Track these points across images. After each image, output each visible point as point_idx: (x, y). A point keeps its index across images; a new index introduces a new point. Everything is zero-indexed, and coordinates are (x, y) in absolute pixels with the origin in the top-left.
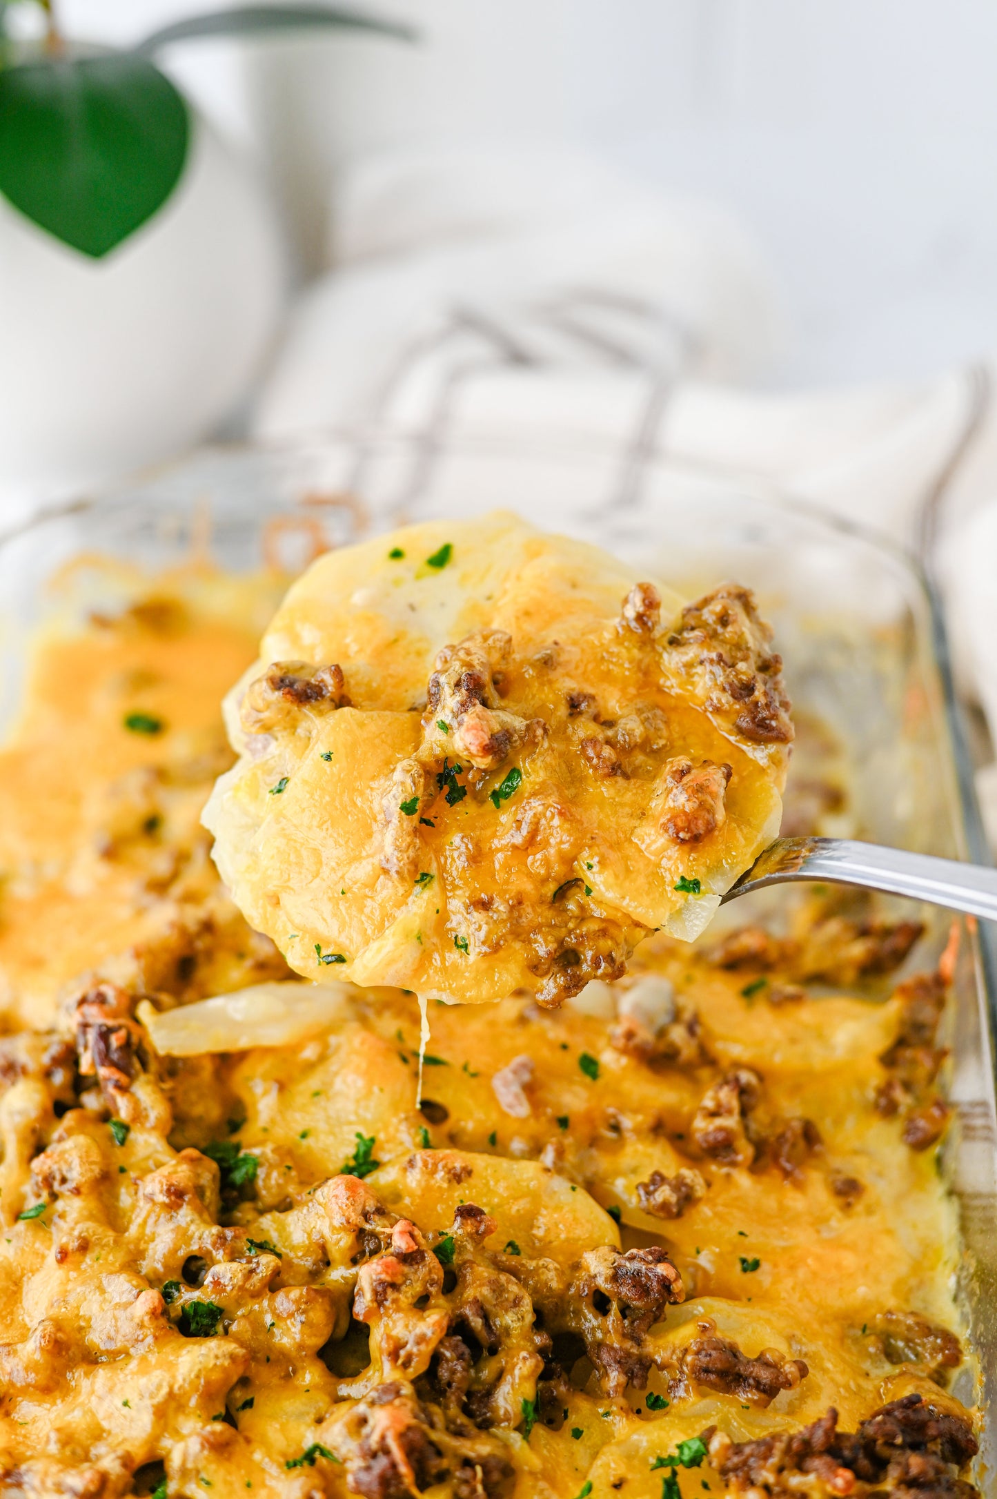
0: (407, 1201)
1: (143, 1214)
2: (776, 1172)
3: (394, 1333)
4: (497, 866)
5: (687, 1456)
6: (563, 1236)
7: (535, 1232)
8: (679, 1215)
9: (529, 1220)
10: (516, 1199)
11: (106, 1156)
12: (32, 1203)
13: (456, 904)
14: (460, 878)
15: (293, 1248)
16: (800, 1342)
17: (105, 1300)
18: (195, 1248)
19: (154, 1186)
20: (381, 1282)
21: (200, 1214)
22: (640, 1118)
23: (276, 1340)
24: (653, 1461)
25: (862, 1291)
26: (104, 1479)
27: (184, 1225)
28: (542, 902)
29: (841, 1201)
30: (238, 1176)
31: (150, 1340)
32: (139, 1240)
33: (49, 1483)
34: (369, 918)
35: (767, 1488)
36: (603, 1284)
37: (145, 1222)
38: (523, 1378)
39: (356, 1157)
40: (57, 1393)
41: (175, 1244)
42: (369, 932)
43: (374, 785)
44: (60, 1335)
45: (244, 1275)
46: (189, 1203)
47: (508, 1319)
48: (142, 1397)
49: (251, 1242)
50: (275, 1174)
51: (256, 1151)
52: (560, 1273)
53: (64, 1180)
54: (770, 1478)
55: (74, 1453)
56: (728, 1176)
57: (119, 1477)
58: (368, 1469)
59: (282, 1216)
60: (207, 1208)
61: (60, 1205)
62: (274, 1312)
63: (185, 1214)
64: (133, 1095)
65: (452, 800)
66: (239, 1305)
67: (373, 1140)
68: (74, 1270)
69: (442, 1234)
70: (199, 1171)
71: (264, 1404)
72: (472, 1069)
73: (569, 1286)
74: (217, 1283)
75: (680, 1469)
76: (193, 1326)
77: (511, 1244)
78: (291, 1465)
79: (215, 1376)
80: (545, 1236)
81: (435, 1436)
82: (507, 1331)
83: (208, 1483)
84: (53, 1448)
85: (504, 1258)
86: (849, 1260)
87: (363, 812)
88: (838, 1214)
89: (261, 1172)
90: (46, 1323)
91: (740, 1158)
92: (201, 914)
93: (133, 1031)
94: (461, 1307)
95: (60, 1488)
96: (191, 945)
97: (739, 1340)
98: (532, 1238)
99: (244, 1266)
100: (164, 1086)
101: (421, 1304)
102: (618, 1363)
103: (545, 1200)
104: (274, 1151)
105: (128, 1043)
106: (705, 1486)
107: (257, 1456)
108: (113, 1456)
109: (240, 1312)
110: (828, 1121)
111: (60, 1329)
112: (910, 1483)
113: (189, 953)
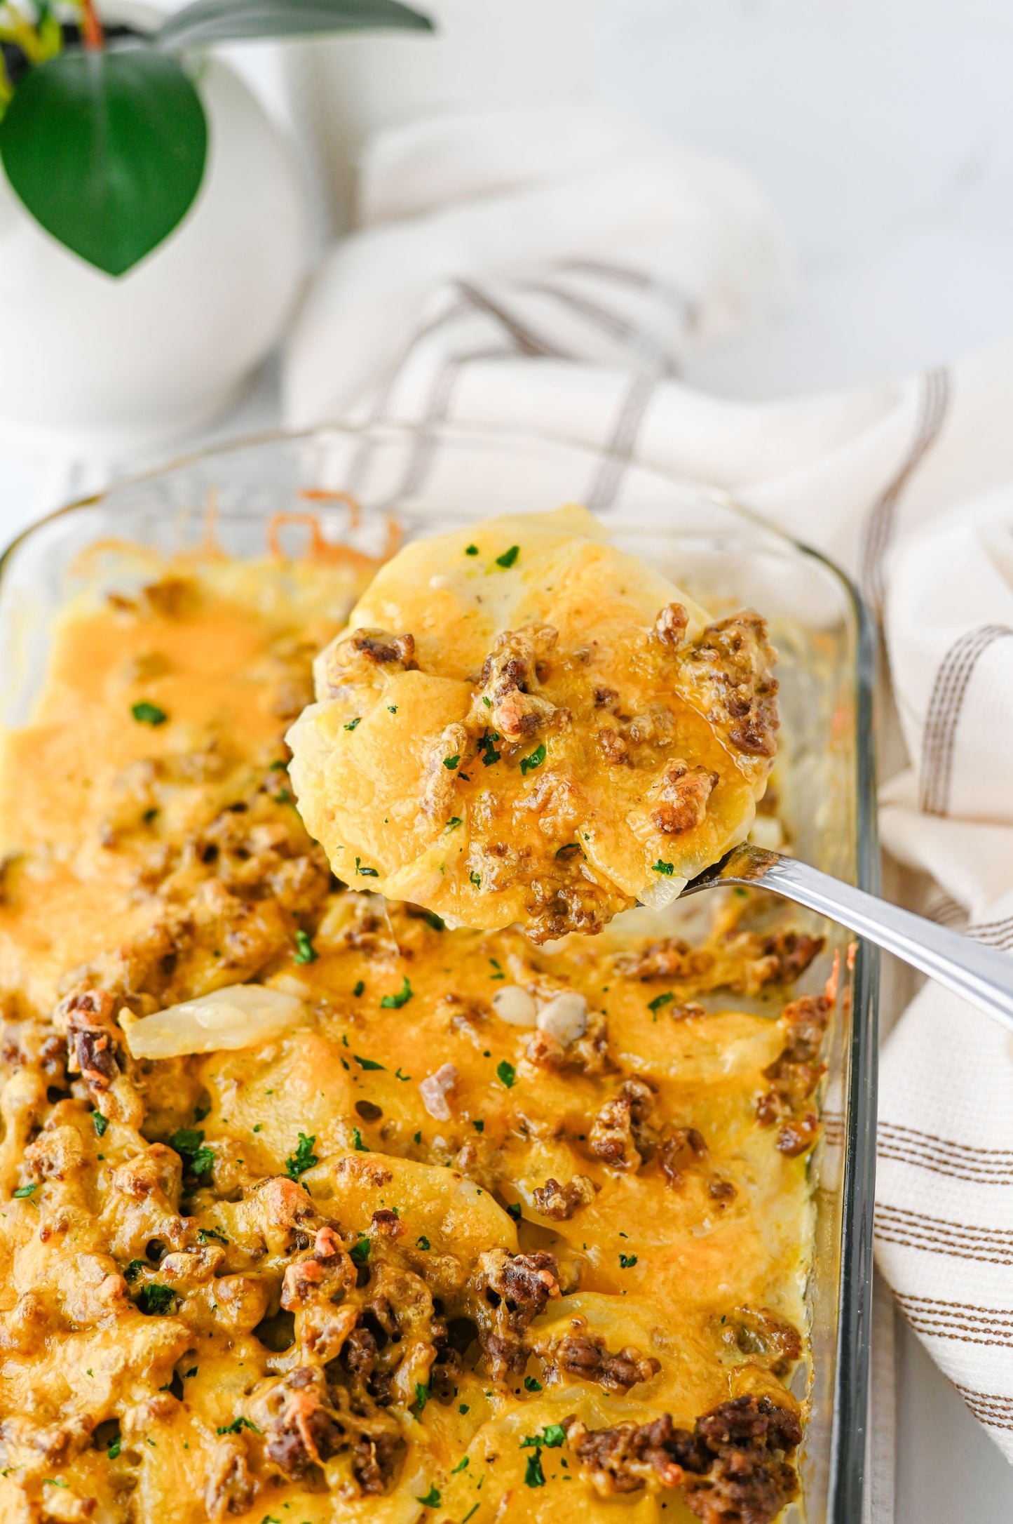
0: (336, 1199)
1: (115, 1202)
2: (661, 1176)
3: (312, 1324)
5: (549, 1439)
6: (467, 1234)
7: (443, 1228)
8: (569, 1217)
9: (439, 1219)
10: (428, 1201)
11: (87, 1144)
12: (25, 1182)
15: (238, 1236)
16: (661, 1335)
17: (78, 1278)
18: (155, 1233)
19: (124, 1177)
20: (304, 1282)
21: (162, 1204)
22: (545, 1125)
23: (218, 1319)
24: (522, 1439)
25: (722, 1287)
26: (67, 1438)
27: (147, 1214)
28: (546, 856)
29: (713, 1203)
30: (198, 1166)
31: (112, 1317)
32: (111, 1223)
33: (23, 1439)
35: (612, 1472)
36: (494, 1284)
37: (116, 1208)
38: (418, 1366)
39: (298, 1153)
40: (36, 1356)
41: (139, 1230)
44: (40, 1308)
45: (193, 1265)
46: (153, 1196)
47: (410, 1313)
48: (103, 1368)
49: (203, 1231)
50: (228, 1166)
51: (215, 1144)
52: (460, 1269)
53: (51, 1167)
54: (616, 1465)
55: (46, 1411)
56: (618, 1178)
57: (79, 1437)
58: (280, 1443)
59: (231, 1205)
60: (169, 1198)
61: (47, 1187)
62: (217, 1296)
63: (149, 1204)
64: (111, 1093)
66: (189, 1287)
67: (313, 1139)
68: (56, 1247)
69: (360, 1235)
70: (164, 1164)
71: (205, 1375)
72: (403, 1074)
73: (467, 1280)
74: (170, 1270)
75: (543, 1448)
76: (150, 1304)
77: (422, 1239)
78: (221, 1432)
79: (164, 1353)
80: (452, 1233)
81: (337, 1416)
82: (408, 1323)
83: (153, 1444)
84: (30, 1407)
85: (414, 1254)
86: (716, 1257)
88: (711, 1216)
89: (217, 1164)
90: (29, 1297)
91: (629, 1164)
92: (183, 915)
93: (114, 1036)
94: (370, 1302)
95: (32, 1444)
96: (173, 945)
97: (607, 1335)
98: (441, 1234)
99: (194, 1256)
100: (138, 1085)
101: (337, 1300)
102: (501, 1352)
103: (454, 1202)
104: (229, 1146)
105: (108, 1048)
106: (564, 1464)
107: (195, 1422)
108: (76, 1419)
109: (190, 1293)
110: (714, 1126)
111: (40, 1303)
112: (730, 1477)
113: (171, 951)
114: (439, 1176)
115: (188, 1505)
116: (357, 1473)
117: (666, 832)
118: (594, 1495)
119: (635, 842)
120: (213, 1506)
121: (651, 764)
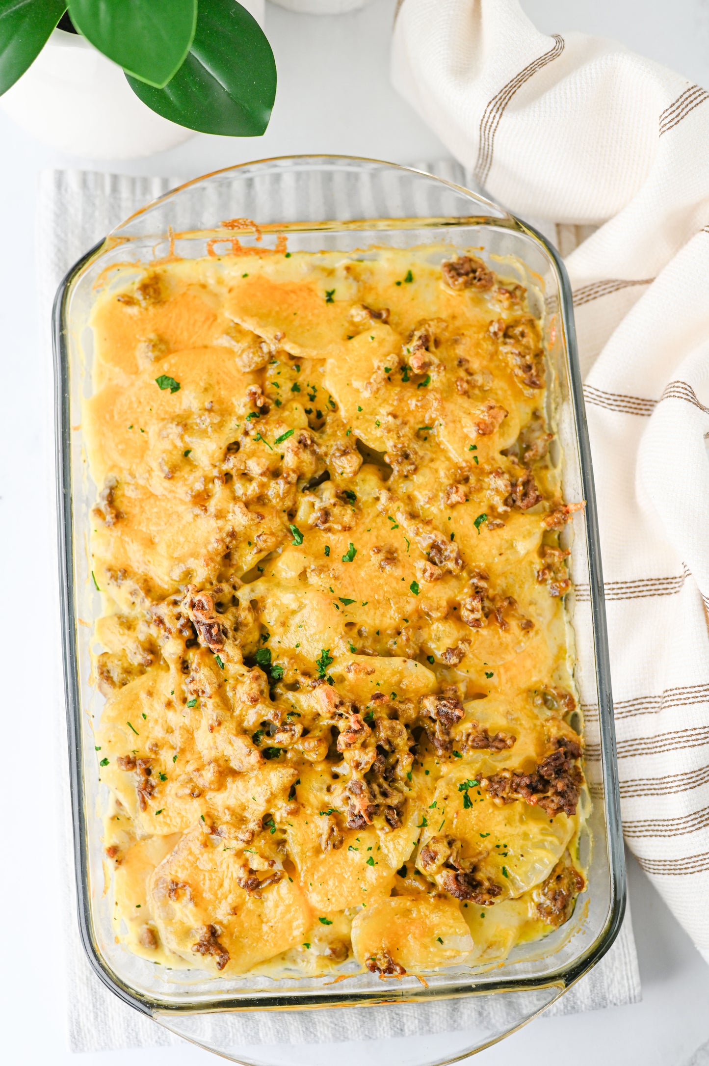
1: (241, 707)
2: (497, 625)
3: (355, 759)
5: (471, 784)
6: (414, 688)
7: (401, 685)
8: (460, 663)
9: (399, 683)
10: (393, 676)
11: (217, 675)
12: (190, 698)
15: (304, 710)
16: (511, 714)
17: (234, 749)
18: (265, 718)
19: (243, 693)
20: (349, 744)
21: (264, 702)
22: (438, 613)
23: (305, 756)
24: (458, 786)
25: (534, 679)
26: (253, 834)
27: (259, 710)
29: (524, 632)
30: (275, 674)
31: (257, 769)
32: (240, 715)
33: (231, 836)
35: (503, 797)
36: (433, 715)
37: (242, 709)
38: (406, 762)
39: (322, 657)
40: (223, 790)
41: (256, 718)
44: (220, 769)
45: (290, 738)
46: (259, 701)
47: (398, 740)
48: (260, 797)
49: (288, 714)
50: (290, 672)
51: (280, 662)
52: (414, 708)
53: (203, 692)
54: (505, 796)
55: (236, 818)
56: (478, 631)
57: (257, 829)
58: (353, 821)
59: (295, 693)
60: (266, 699)
61: (203, 701)
62: (304, 748)
64: (224, 651)
66: (289, 745)
67: (328, 651)
68: (217, 733)
69: (367, 707)
70: (260, 680)
71: (305, 783)
73: (420, 714)
74: (279, 740)
75: (469, 788)
77: (393, 694)
78: (321, 814)
80: (407, 690)
81: (376, 802)
82: (398, 745)
83: (291, 825)
84: (228, 818)
85: (391, 706)
86: (528, 663)
88: (524, 640)
89: (284, 672)
90: (212, 765)
91: (483, 625)
92: (229, 528)
93: (220, 623)
94: (379, 741)
95: (236, 838)
96: (228, 547)
97: (487, 726)
98: (401, 689)
99: (290, 734)
100: (237, 643)
101: (364, 745)
102: (442, 746)
103: (406, 673)
104: (289, 663)
105: (219, 630)
106: (479, 793)
107: (309, 812)
108: (254, 823)
109: (290, 747)
110: (517, 586)
111: (219, 766)
112: (557, 793)
113: (229, 551)
114: (397, 662)
115: (313, 848)
116: (388, 821)
118: (494, 805)
120: (326, 848)
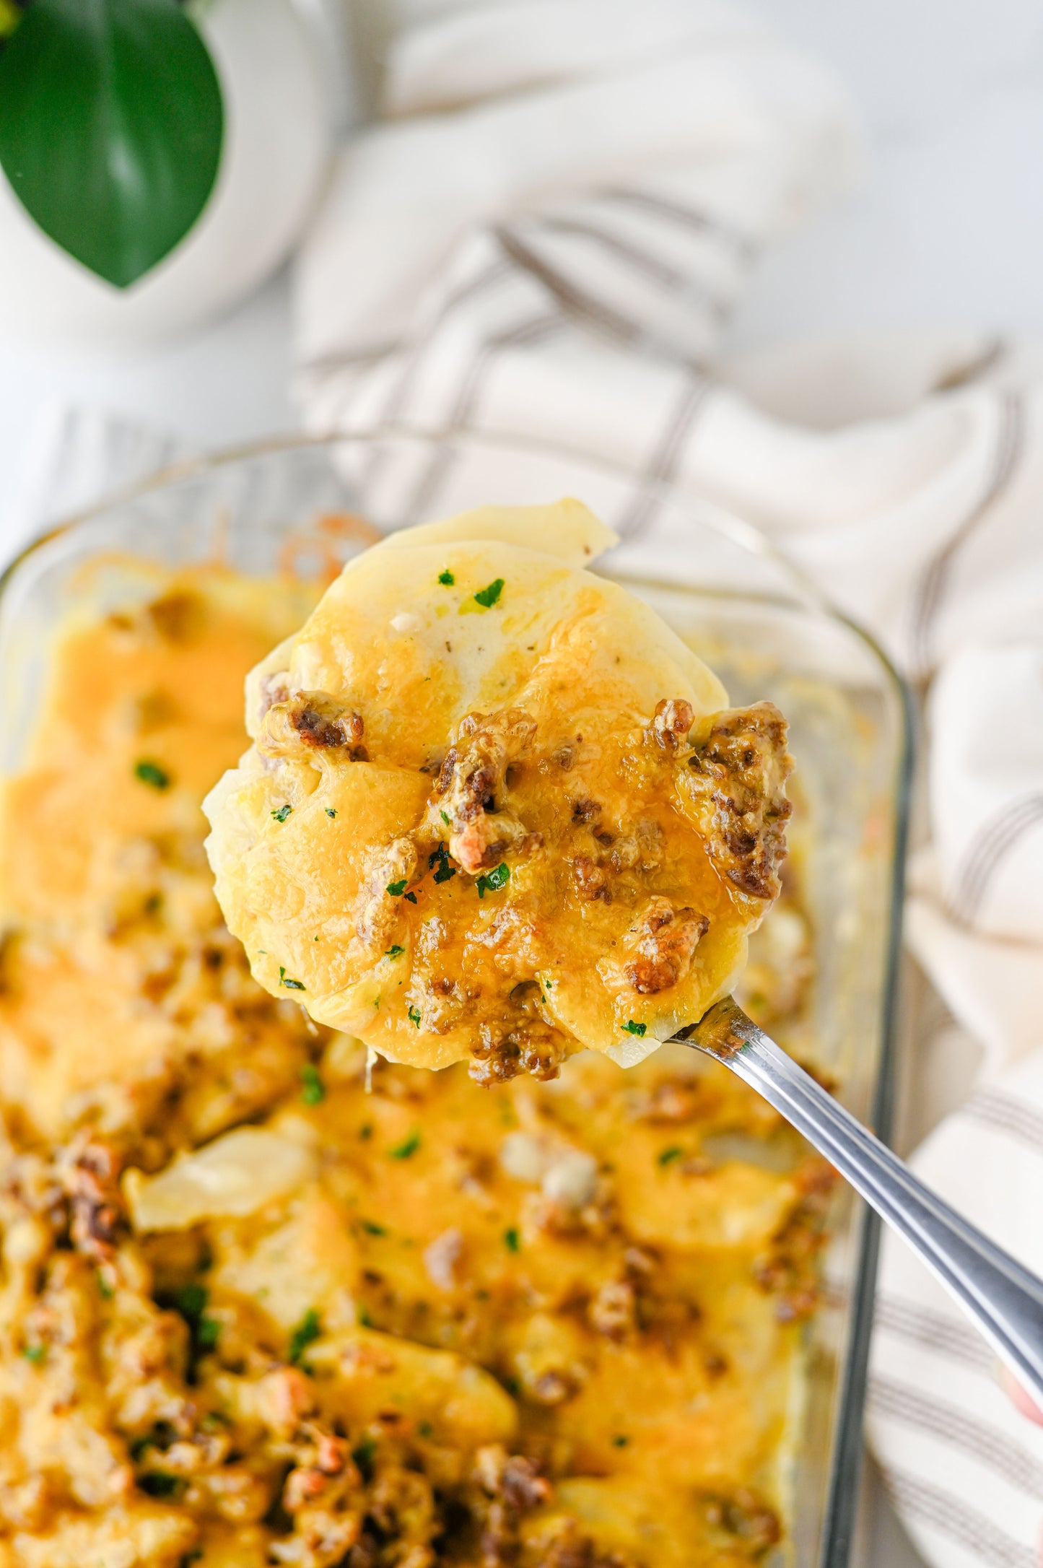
0: (339, 1384)
3: (317, 1528)
4: (465, 954)
7: (444, 1413)
10: (430, 1388)
11: (94, 1309)
13: (419, 980)
14: (429, 958)
15: (242, 1417)
18: (163, 1413)
21: (169, 1384)
28: (499, 995)
30: (206, 1335)
34: (335, 970)
36: (492, 1484)
41: (149, 1407)
42: (333, 982)
43: (369, 849)
44: (52, 1487)
46: (160, 1376)
47: (409, 1516)
50: (235, 1336)
51: (222, 1315)
59: (236, 1380)
61: (54, 1353)
63: (157, 1386)
65: (439, 878)
68: (64, 1423)
69: (363, 1435)
70: (172, 1340)
82: (409, 1524)
87: (354, 870)
89: (223, 1334)
94: (373, 1505)
98: (442, 1419)
100: (145, 1252)
101: (341, 1506)
103: (454, 1392)
109: (197, 1479)
111: (50, 1485)
117: (640, 992)
119: (604, 992)
121: (632, 895)
